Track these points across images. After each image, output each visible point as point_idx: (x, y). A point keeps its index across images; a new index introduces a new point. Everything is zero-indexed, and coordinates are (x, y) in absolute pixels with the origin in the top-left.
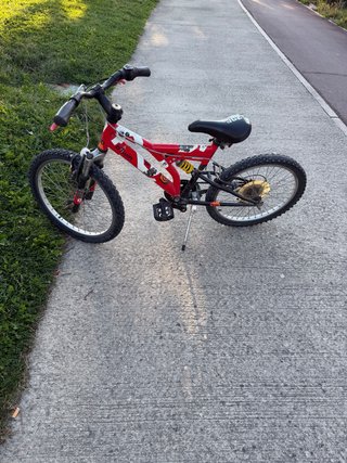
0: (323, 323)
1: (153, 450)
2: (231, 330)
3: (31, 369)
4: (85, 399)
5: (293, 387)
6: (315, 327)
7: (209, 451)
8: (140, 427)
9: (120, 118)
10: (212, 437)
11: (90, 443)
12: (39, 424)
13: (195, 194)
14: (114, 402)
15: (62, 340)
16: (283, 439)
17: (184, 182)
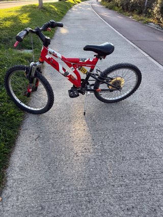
0: (159, 143)
1: (78, 214)
2: (113, 149)
3: (7, 177)
4: (38, 190)
5: (149, 175)
6: (155, 145)
7: (109, 212)
8: (69, 202)
9: (49, 44)
10: (110, 204)
11: (42, 213)
12: (13, 206)
13: (88, 86)
14: (54, 190)
15: (24, 161)
16: (148, 202)
17: (83, 80)
